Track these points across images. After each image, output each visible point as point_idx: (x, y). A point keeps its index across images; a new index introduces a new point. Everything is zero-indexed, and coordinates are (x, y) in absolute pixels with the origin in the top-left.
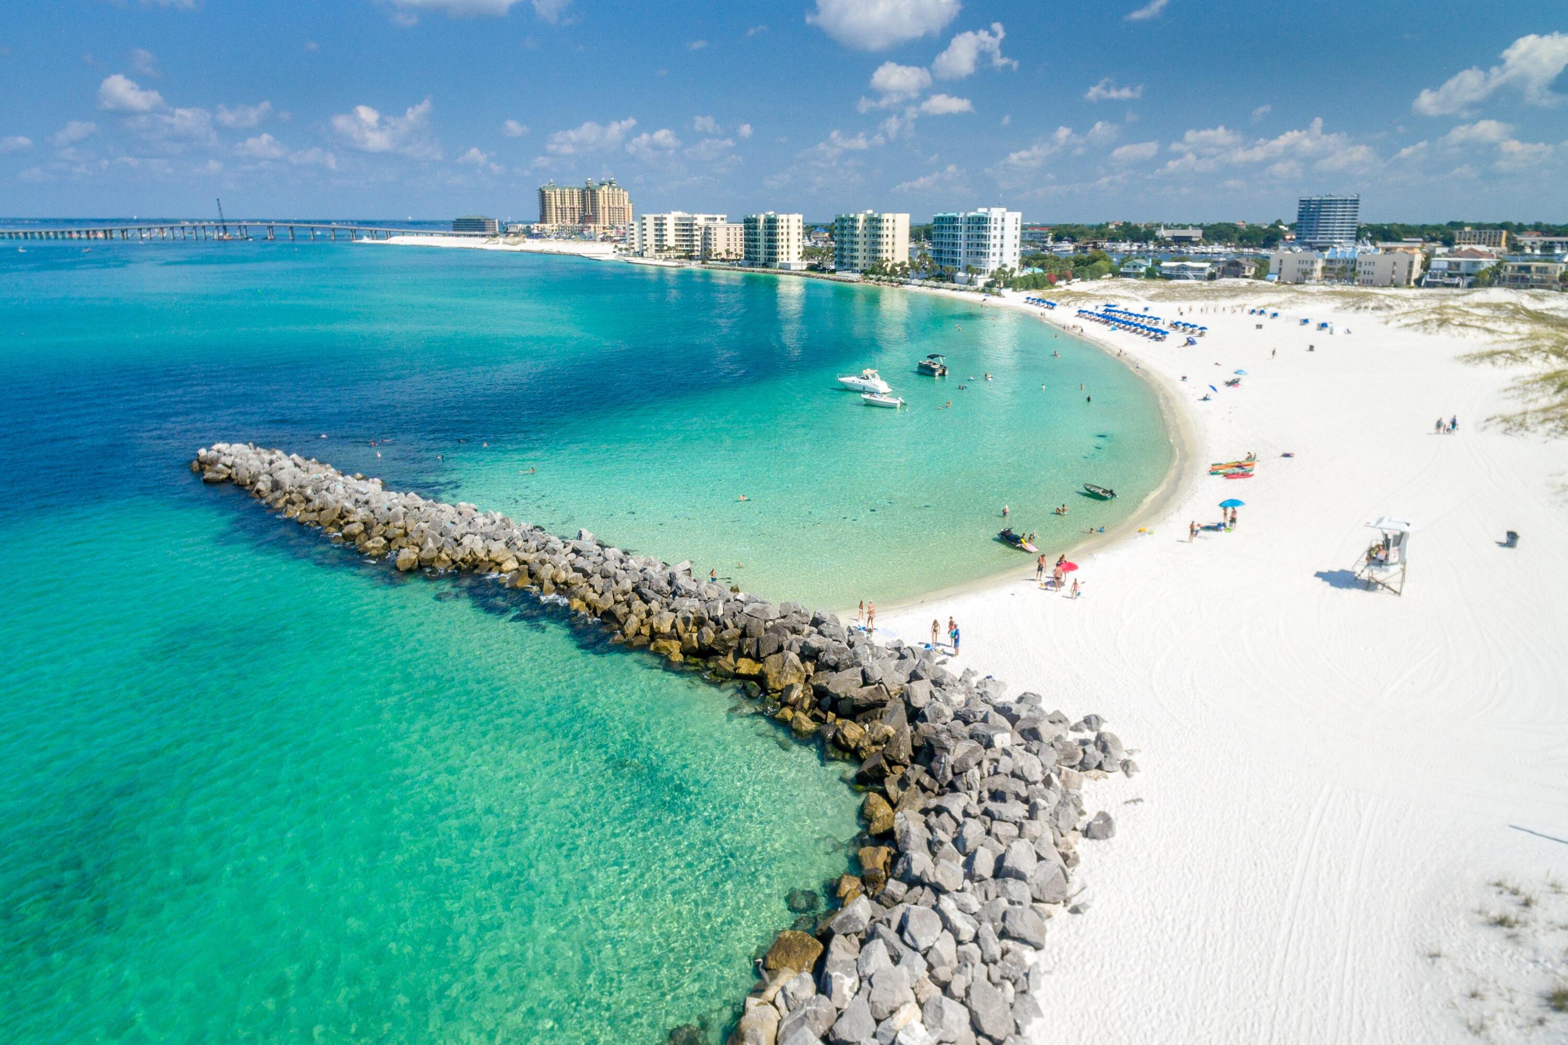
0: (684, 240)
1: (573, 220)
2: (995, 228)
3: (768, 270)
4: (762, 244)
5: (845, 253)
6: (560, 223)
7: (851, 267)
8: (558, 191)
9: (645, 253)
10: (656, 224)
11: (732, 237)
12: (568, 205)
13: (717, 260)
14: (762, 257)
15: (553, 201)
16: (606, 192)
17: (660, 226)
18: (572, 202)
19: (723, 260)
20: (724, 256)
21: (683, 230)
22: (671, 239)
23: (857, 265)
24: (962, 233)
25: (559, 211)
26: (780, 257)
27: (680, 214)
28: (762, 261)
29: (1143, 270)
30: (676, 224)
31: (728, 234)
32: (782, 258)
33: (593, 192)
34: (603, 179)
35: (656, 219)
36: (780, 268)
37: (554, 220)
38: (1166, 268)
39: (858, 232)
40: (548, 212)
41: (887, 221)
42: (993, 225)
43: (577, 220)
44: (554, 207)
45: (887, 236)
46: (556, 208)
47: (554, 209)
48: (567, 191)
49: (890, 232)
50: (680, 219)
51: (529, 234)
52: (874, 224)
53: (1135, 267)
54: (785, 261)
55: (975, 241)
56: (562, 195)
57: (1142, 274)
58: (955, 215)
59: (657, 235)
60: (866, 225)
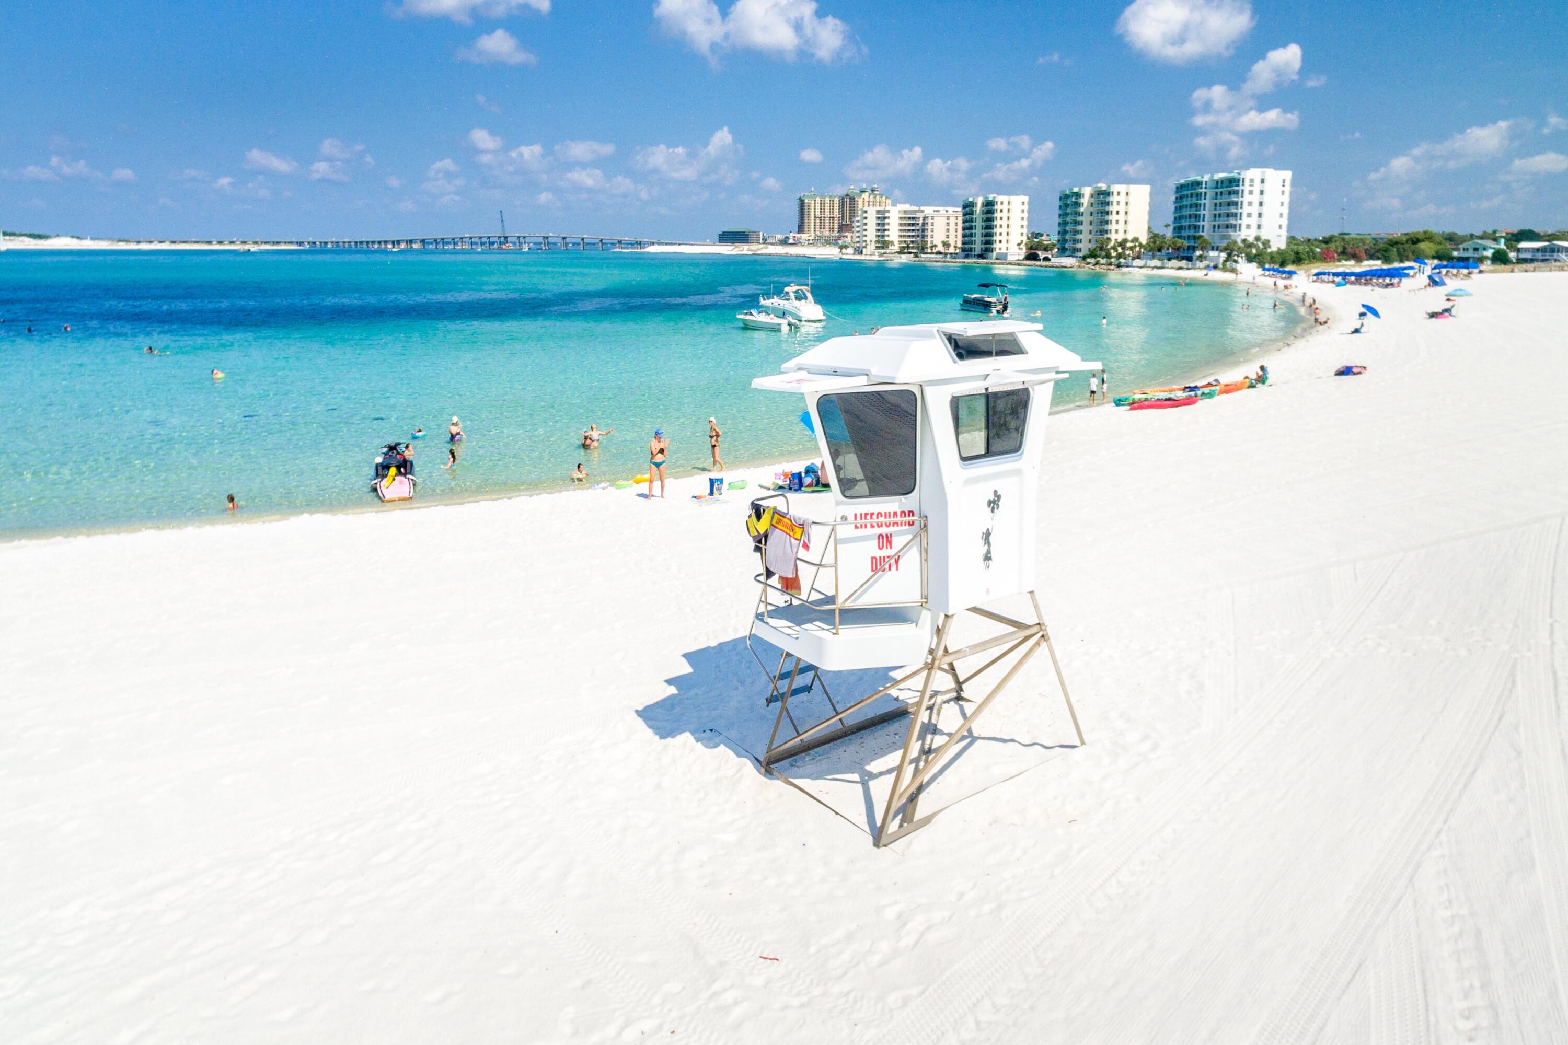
0: (909, 236)
1: (832, 230)
2: (1251, 192)
3: (985, 260)
4: (978, 231)
5: (1067, 237)
6: (818, 233)
7: (1074, 252)
8: (818, 200)
9: (864, 250)
10: (878, 218)
11: (952, 228)
12: (827, 214)
13: (933, 253)
14: (978, 247)
15: (812, 210)
16: (867, 199)
17: (882, 219)
18: (832, 211)
19: (939, 253)
20: (940, 248)
21: (909, 225)
22: (893, 234)
23: (1080, 250)
24: (1208, 202)
25: (818, 221)
26: (997, 246)
27: (907, 207)
28: (978, 252)
29: (1489, 253)
30: (901, 218)
31: (948, 224)
32: (999, 248)
33: (852, 199)
34: (864, 186)
35: (878, 212)
36: (997, 259)
37: (812, 229)
38: (1527, 250)
39: (1082, 210)
40: (806, 221)
41: (1119, 194)
42: (1247, 188)
43: (836, 230)
44: (812, 216)
45: (1118, 213)
46: (815, 217)
47: (812, 218)
48: (827, 200)
49: (1122, 208)
50: (905, 212)
51: (784, 242)
52: (1102, 198)
53: (1476, 249)
54: (1004, 251)
55: (1224, 210)
56: (822, 204)
57: (1487, 258)
58: (1199, 178)
59: (878, 230)
60: (1092, 200)
